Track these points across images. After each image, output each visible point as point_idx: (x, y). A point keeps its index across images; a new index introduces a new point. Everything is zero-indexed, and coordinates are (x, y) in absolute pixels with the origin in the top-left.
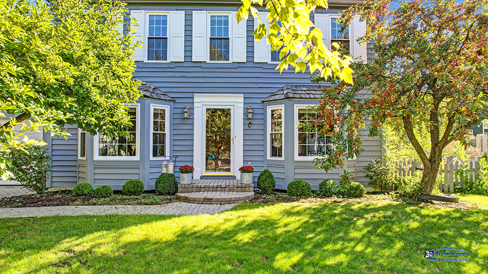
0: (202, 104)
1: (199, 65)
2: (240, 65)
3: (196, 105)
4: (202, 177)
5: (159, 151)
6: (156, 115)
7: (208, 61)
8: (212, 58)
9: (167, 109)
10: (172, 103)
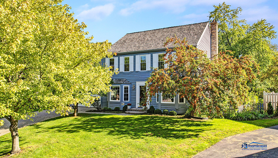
0: (139, 84)
1: (138, 72)
2: (149, 72)
3: (137, 85)
4: (138, 107)
5: (126, 99)
6: (125, 88)
7: (140, 71)
8: (141, 70)
9: (129, 86)
10: (130, 85)
